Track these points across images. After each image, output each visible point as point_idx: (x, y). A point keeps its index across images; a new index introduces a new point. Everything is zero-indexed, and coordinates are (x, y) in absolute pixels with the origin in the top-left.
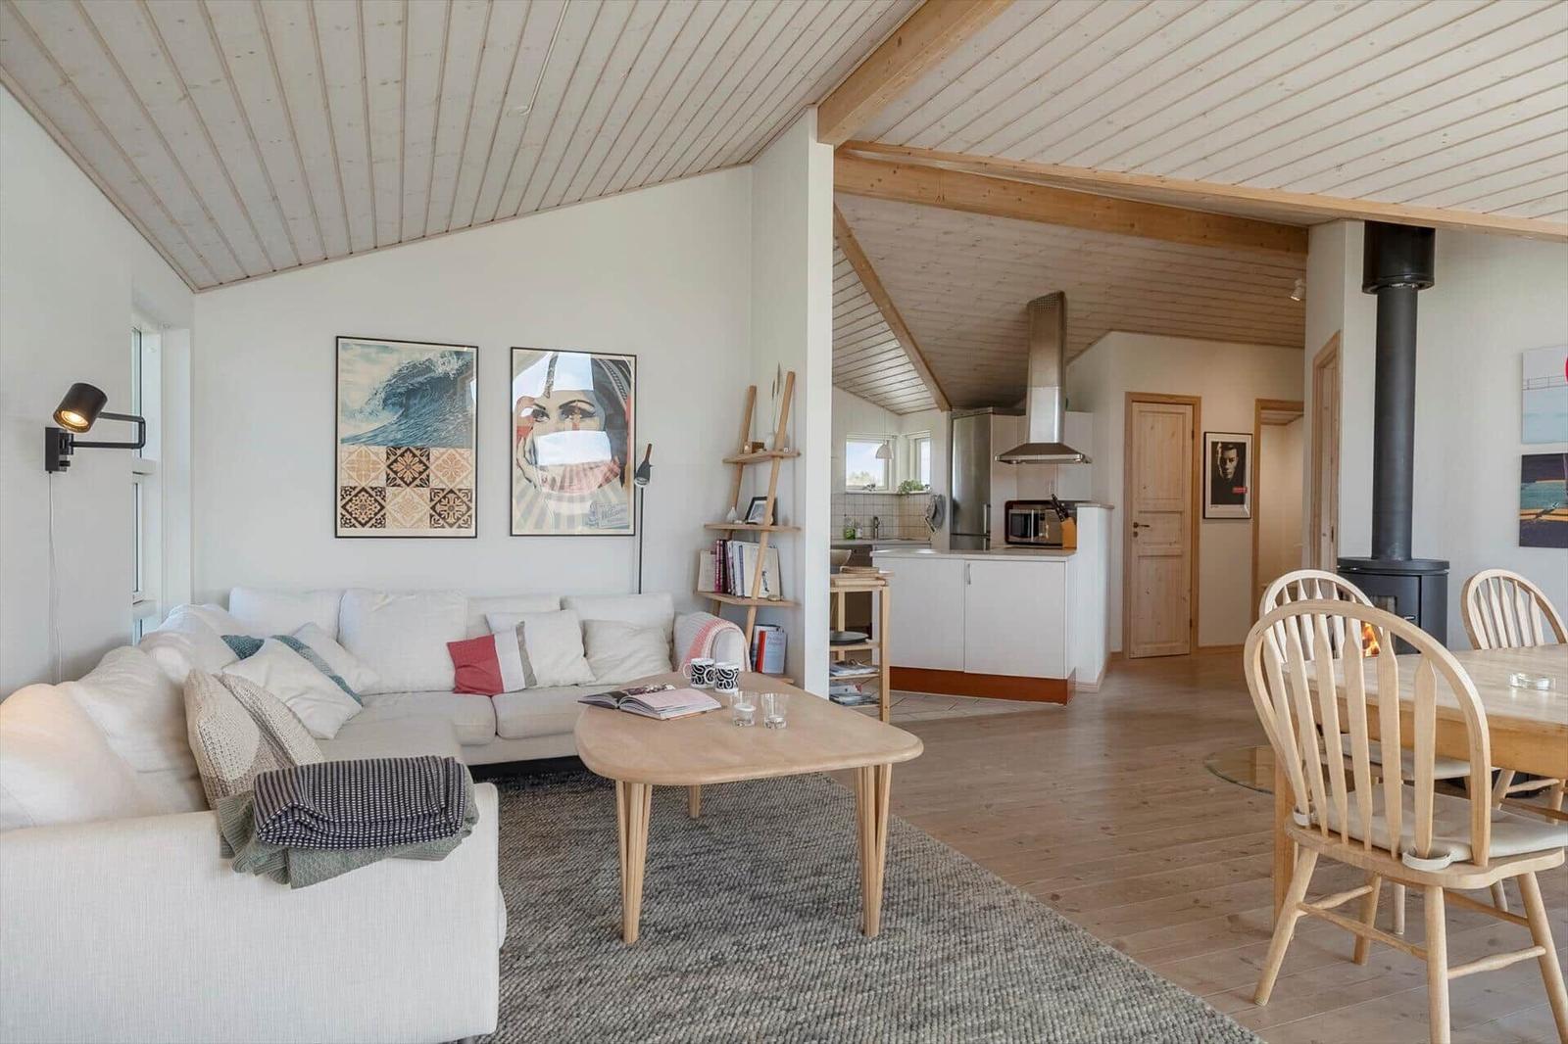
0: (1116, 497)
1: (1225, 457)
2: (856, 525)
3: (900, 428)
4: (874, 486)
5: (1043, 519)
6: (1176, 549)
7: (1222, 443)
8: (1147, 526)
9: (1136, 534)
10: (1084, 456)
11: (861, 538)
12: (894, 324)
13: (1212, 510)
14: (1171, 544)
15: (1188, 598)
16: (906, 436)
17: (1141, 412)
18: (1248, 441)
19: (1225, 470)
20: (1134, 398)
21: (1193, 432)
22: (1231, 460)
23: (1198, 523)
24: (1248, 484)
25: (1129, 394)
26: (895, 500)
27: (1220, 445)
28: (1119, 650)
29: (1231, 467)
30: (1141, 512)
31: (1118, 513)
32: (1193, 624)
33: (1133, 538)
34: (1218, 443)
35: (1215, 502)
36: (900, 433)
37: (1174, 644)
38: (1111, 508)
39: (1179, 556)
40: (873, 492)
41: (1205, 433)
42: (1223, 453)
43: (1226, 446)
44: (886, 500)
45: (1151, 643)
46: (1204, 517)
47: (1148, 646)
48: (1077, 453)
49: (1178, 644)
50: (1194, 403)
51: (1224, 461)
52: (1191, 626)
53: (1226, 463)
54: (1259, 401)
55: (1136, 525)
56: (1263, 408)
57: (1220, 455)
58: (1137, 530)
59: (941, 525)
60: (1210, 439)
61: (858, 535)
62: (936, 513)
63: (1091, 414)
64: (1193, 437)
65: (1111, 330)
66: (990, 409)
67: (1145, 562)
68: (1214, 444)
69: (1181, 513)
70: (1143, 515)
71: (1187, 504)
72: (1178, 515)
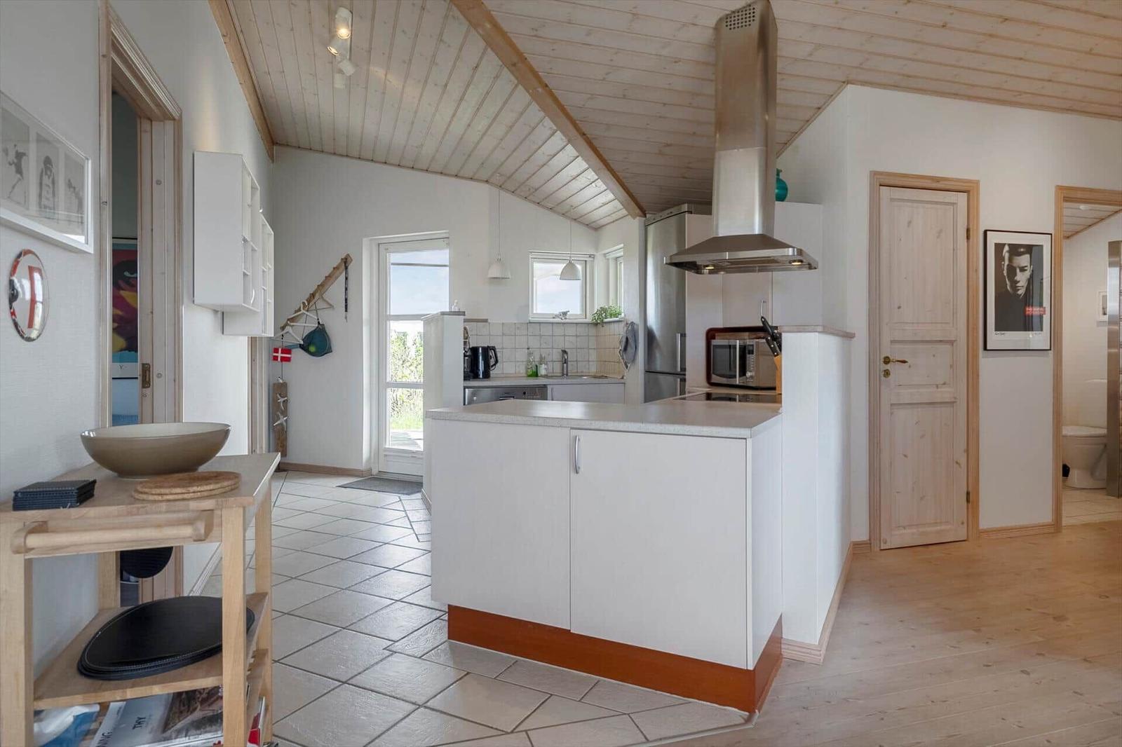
0: (858, 321)
1: (1015, 265)
2: (542, 361)
3: (597, 245)
4: (565, 314)
5: (751, 352)
6: (945, 394)
7: (1009, 245)
8: (904, 362)
9: (887, 373)
10: (800, 252)
11: (546, 376)
12: (514, 65)
13: (997, 339)
14: (937, 387)
15: (963, 461)
16: (605, 255)
17: (892, 200)
18: (1045, 242)
19: (1014, 283)
20: (884, 182)
21: (968, 230)
22: (1023, 269)
23: (976, 357)
24: (1046, 303)
25: (874, 174)
26: (593, 331)
27: (1006, 248)
28: (864, 537)
29: (1022, 279)
30: (893, 342)
31: (861, 345)
32: (971, 498)
33: (883, 378)
34: (1004, 245)
35: (1000, 327)
36: (597, 250)
37: (943, 527)
38: (848, 336)
39: (952, 403)
40: (564, 321)
41: (985, 232)
42: (1010, 260)
43: (1015, 250)
44: (581, 330)
45: (910, 526)
46: (985, 348)
47: (908, 531)
48: (789, 246)
49: (948, 527)
50: (968, 189)
51: (1012, 270)
52: (968, 501)
53: (1015, 274)
54: (1060, 188)
55: (887, 361)
56: (1067, 199)
57: (1007, 263)
58: (888, 367)
59: (634, 360)
60: (993, 239)
61: (542, 371)
62: (628, 344)
63: (821, 206)
64: (968, 238)
65: (848, 82)
66: (685, 207)
67: (901, 414)
68: (999, 247)
69: (951, 342)
70: (897, 346)
71: (959, 332)
72: (948, 346)
